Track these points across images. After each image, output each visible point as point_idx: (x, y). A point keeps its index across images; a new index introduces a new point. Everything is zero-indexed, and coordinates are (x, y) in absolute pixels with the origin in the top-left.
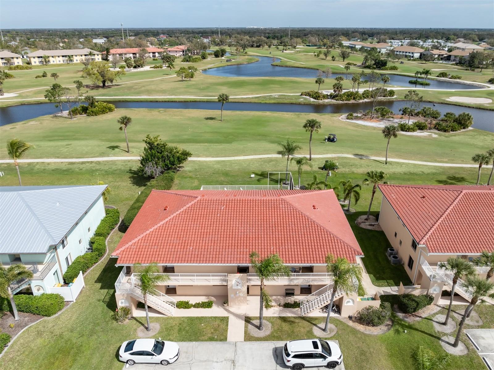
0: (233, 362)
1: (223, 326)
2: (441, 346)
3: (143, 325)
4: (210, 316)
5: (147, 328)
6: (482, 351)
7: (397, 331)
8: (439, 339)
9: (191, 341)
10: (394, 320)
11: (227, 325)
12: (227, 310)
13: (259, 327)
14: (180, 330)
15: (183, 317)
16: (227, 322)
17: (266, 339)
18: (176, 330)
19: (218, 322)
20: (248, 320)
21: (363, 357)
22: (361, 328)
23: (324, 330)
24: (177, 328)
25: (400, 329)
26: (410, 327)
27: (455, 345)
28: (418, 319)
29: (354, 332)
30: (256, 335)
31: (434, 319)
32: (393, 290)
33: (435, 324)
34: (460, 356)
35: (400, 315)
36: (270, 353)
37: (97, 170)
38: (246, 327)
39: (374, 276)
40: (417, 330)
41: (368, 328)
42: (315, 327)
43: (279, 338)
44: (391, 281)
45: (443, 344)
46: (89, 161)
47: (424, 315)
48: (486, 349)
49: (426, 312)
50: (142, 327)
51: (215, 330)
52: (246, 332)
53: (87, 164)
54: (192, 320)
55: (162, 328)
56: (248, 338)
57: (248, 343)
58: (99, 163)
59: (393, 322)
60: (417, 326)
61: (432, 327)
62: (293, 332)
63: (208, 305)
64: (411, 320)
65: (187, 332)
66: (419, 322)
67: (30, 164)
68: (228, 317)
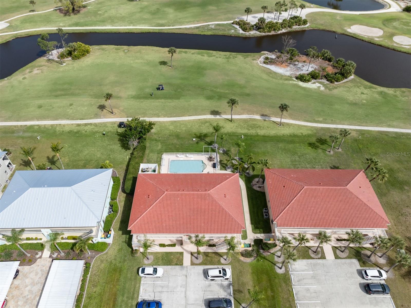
0: (186, 276)
1: (181, 257)
2: (275, 269)
3: (145, 256)
4: (175, 251)
5: (148, 259)
6: (291, 272)
7: (258, 260)
8: (275, 265)
9: (168, 265)
10: (258, 254)
11: (183, 257)
12: (182, 248)
13: (197, 258)
15: (163, 252)
16: (183, 255)
17: (200, 264)
18: (161, 260)
19: (179, 255)
20: (192, 254)
21: (240, 274)
22: (242, 258)
23: (225, 260)
24: (161, 258)
25: (260, 259)
26: (264, 258)
27: (281, 268)
28: (269, 253)
29: (239, 261)
30: (196, 263)
31: (276, 254)
32: (261, 236)
33: (275, 257)
34: (281, 274)
35: (262, 251)
36: (201, 272)
37: (97, 132)
38: (191, 258)
39: (254, 226)
40: (267, 259)
41: (245, 258)
42: (222, 258)
43: (206, 264)
44: (262, 230)
45: (276, 267)
46: (89, 122)
48: (294, 270)
49: (272, 251)
50: (145, 258)
51: (178, 259)
52: (191, 261)
53: (89, 126)
54: (167, 253)
55: (154, 258)
56: (192, 264)
57: (192, 266)
58: (95, 125)
59: (257, 255)
60: (267, 258)
61: (274, 258)
62: (212, 260)
63: (174, 245)
64: (266, 254)
65: (166, 260)
66: (269, 256)
67: (52, 126)
68: (183, 252)
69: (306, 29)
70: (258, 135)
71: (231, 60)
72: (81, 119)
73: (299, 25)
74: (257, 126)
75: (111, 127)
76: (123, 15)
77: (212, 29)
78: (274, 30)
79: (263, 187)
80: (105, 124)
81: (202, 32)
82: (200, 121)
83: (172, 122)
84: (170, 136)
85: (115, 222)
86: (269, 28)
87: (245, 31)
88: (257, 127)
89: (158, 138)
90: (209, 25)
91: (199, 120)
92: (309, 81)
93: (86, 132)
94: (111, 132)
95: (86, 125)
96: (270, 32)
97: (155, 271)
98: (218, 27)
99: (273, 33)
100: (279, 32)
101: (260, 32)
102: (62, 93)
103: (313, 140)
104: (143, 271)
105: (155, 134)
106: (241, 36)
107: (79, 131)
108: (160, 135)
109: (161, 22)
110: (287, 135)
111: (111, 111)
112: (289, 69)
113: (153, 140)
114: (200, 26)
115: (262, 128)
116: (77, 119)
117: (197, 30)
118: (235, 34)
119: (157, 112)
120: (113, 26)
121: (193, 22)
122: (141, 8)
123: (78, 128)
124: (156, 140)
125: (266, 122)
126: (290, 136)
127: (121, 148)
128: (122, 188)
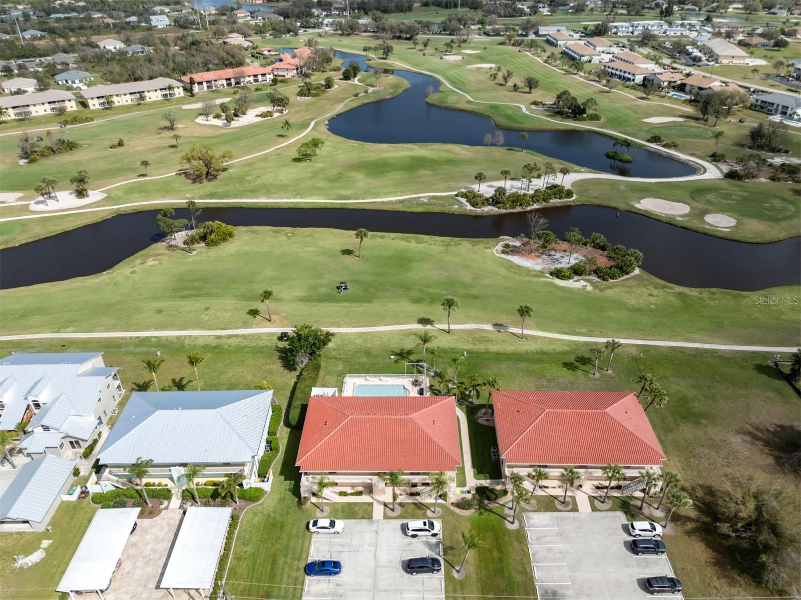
0: (377, 532)
1: (370, 509)
2: (504, 524)
3: (319, 508)
4: (361, 502)
5: (322, 511)
6: (528, 527)
7: (481, 513)
8: (505, 519)
9: (350, 519)
10: (481, 506)
11: (373, 508)
12: (372, 497)
13: (393, 510)
14: (343, 512)
15: (344, 502)
16: (373, 506)
17: (396, 518)
18: (340, 512)
19: (367, 506)
20: (385, 505)
21: (455, 530)
22: (458, 511)
23: (434, 512)
24: (340, 510)
25: (483, 512)
26: (490, 511)
27: (512, 523)
28: (497, 505)
29: (453, 513)
30: (391, 516)
31: (507, 505)
32: (486, 483)
33: (506, 509)
34: (513, 530)
35: (486, 502)
36: (399, 527)
37: (245, 347)
38: (384, 510)
39: (477, 470)
40: (493, 512)
41: (462, 510)
42: (428, 510)
43: (405, 518)
44: (488, 475)
45: (506, 522)
46: (234, 333)
47: (501, 503)
48: (531, 526)
49: (502, 501)
50: (319, 510)
51: (365, 511)
52: (384, 513)
53: (234, 339)
54: (349, 504)
55: (331, 510)
56: (386, 517)
57: (386, 520)
58: (244, 337)
59: (480, 506)
60: (494, 511)
61: (504, 510)
62: (414, 513)
63: (360, 493)
64: (492, 506)
65: (347, 513)
66: (496, 507)
67: (178, 338)
68: (373, 503)
69: (572, 204)
70: (488, 352)
71: (452, 248)
72: (221, 329)
73: (560, 199)
74: (487, 339)
75: (268, 340)
76: (285, 182)
77: (424, 204)
78: (521, 205)
79: (493, 420)
80: (258, 336)
81: (409, 207)
82: (403, 332)
83: (360, 335)
84: (356, 352)
85: (275, 465)
86: (513, 202)
87: (475, 207)
88: (488, 341)
89: (338, 356)
90: (419, 198)
91: (401, 330)
92: (569, 278)
93: (230, 346)
94: (267, 346)
95: (229, 337)
96: (514, 208)
97: (332, 524)
98: (433, 201)
99: (518, 209)
100: (529, 208)
101: (499, 208)
102: (193, 292)
103: (571, 359)
104: (315, 523)
105: (334, 350)
106: (468, 214)
107: (220, 345)
108: (341, 352)
109: (344, 192)
110: (533, 352)
111: (268, 318)
112: (540, 260)
113: (330, 358)
114: (406, 200)
115: (494, 342)
116: (216, 329)
117: (401, 205)
118: (460, 210)
119: (337, 320)
120: (269, 198)
121: (395, 193)
122: (313, 172)
123: (218, 341)
124: (335, 358)
125: (500, 334)
126: (537, 353)
127: (283, 368)
128: (284, 421)
